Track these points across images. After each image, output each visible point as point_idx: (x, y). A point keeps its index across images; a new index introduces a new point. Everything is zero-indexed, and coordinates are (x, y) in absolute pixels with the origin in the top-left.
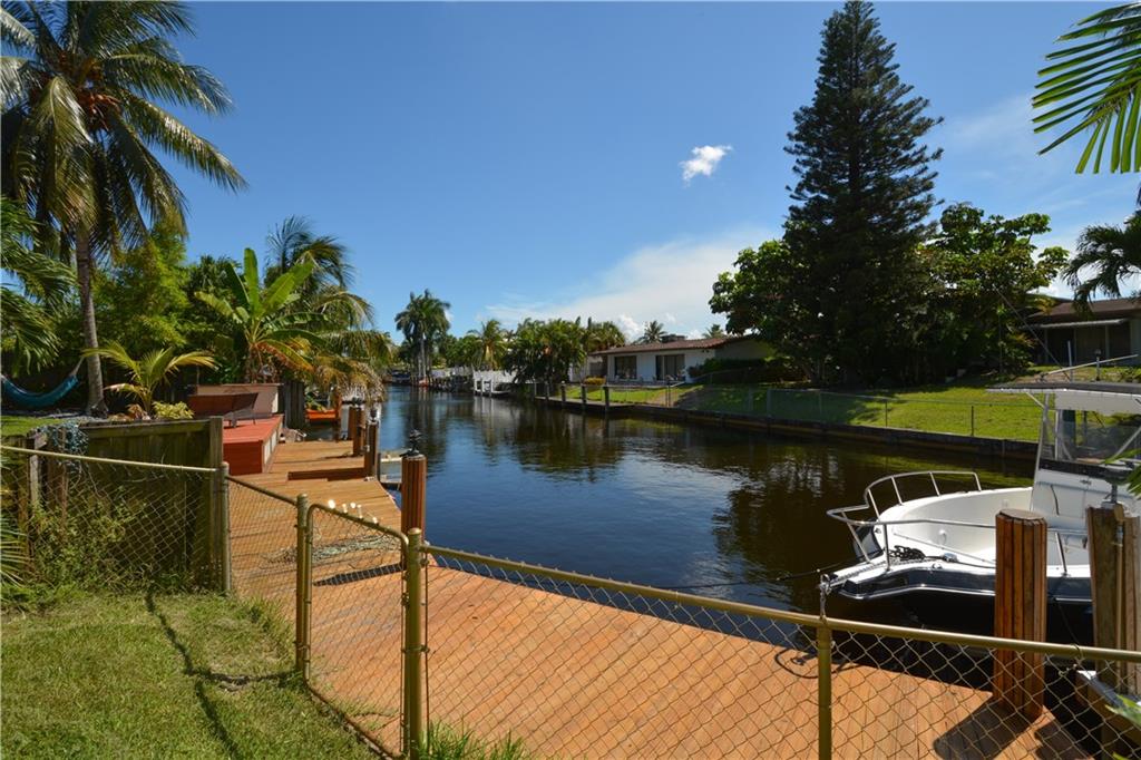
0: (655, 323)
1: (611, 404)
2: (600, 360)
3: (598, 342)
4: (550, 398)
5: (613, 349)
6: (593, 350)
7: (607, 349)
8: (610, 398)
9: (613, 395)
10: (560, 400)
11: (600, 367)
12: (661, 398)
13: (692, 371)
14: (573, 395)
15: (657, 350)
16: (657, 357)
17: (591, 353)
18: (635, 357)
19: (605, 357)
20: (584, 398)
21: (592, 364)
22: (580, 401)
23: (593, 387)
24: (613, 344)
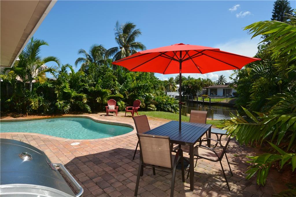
0: (222, 76)
1: (211, 102)
2: (206, 89)
3: (206, 85)
4: (193, 100)
5: (210, 87)
6: (204, 87)
7: (208, 86)
8: (211, 101)
9: (212, 100)
10: (196, 101)
11: (206, 92)
12: (225, 101)
13: (234, 94)
14: (200, 99)
15: (224, 88)
16: (223, 89)
17: (203, 87)
18: (217, 89)
19: (207, 89)
20: (203, 100)
21: (203, 91)
22: (202, 101)
23: (205, 97)
24: (210, 85)
